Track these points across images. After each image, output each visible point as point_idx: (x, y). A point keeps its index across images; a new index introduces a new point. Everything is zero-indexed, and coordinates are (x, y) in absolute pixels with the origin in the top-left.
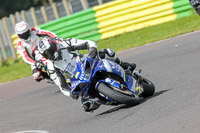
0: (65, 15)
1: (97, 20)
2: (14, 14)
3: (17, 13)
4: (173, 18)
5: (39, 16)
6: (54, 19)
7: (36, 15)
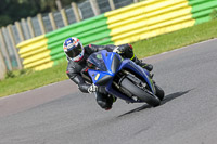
0: (75, 22)
1: (109, 27)
2: (19, 21)
3: (23, 20)
4: (191, 24)
5: (47, 24)
6: (63, 26)
7: (43, 21)
